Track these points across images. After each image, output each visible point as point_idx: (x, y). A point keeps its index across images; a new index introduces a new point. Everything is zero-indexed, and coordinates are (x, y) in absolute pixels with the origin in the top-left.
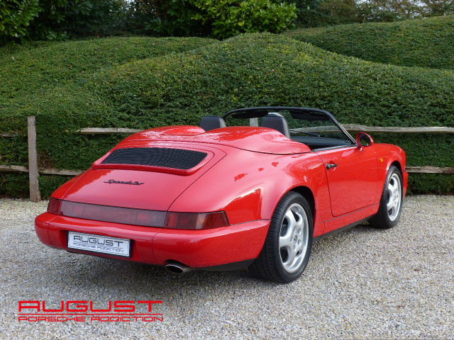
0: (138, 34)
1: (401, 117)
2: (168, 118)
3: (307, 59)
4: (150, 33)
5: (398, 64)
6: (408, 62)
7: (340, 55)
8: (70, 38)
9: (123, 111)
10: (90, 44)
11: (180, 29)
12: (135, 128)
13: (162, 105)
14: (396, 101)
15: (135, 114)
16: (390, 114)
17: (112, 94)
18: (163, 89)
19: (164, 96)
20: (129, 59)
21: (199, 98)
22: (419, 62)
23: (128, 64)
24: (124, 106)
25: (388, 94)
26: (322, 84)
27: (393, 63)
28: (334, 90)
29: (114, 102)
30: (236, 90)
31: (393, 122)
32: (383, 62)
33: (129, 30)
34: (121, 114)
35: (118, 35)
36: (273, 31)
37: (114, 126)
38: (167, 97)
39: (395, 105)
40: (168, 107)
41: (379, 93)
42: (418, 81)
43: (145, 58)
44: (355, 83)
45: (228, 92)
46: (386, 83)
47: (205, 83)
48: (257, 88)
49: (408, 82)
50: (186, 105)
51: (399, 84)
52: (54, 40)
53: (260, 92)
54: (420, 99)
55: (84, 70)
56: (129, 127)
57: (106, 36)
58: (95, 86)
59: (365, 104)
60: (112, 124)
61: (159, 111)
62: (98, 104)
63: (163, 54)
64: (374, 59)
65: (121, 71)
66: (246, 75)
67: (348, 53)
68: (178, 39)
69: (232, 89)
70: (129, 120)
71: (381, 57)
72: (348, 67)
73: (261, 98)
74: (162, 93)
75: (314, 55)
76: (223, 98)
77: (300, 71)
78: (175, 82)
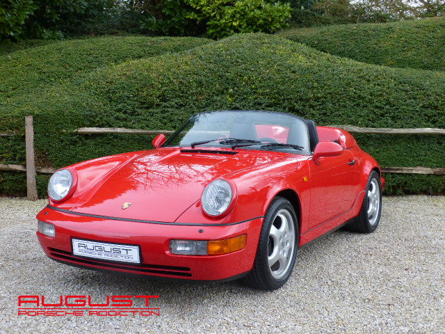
0: (133, 33)
1: (393, 118)
2: (164, 118)
3: (302, 60)
4: (145, 32)
5: (391, 65)
6: (401, 63)
7: (334, 56)
8: (65, 37)
9: (119, 110)
10: (86, 44)
11: (175, 28)
12: (131, 128)
13: (158, 105)
14: (388, 103)
15: (132, 114)
16: (382, 115)
17: (109, 96)
18: (159, 89)
19: (159, 96)
20: (124, 59)
21: (194, 98)
22: (411, 64)
23: (124, 64)
24: (120, 106)
25: (381, 95)
26: (315, 84)
27: (386, 64)
28: (328, 91)
29: (110, 101)
30: (231, 90)
31: (386, 123)
32: (376, 63)
33: (124, 29)
34: (117, 114)
35: (113, 34)
37: (110, 126)
38: (163, 98)
39: (388, 107)
40: (164, 107)
41: (371, 95)
42: (410, 83)
43: (140, 57)
44: (348, 84)
45: (223, 93)
46: (379, 85)
47: (200, 84)
48: (252, 89)
49: (401, 83)
50: (181, 105)
51: (392, 85)
52: (49, 38)
53: (255, 93)
54: (412, 100)
55: (81, 69)
56: (126, 127)
57: (102, 34)
58: (91, 86)
59: (358, 105)
60: (108, 123)
61: (156, 111)
62: (98, 105)
63: (158, 53)
64: (367, 60)
65: (116, 71)
66: (241, 76)
67: (341, 54)
68: (172, 38)
69: (227, 89)
70: (125, 120)
71: (375, 58)
72: (341, 68)
73: (256, 98)
74: (158, 93)
75: (308, 56)
76: (219, 98)
77: (294, 72)
78: (171, 82)
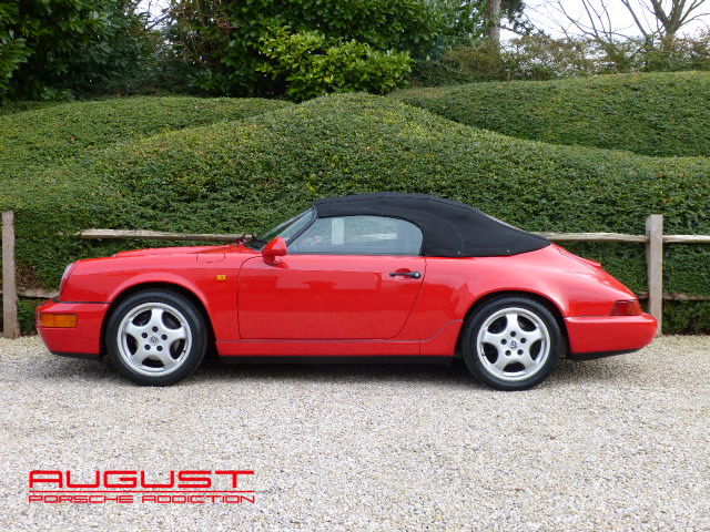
0: (178, 93)
1: (552, 218)
2: (212, 215)
3: (420, 133)
4: (195, 92)
5: (552, 141)
6: (566, 139)
7: (468, 127)
8: (77, 99)
9: (146, 204)
10: (103, 107)
11: (238, 86)
12: (163, 230)
13: (204, 197)
14: (545, 195)
15: (164, 210)
16: (536, 213)
17: (131, 183)
18: (206, 174)
19: (207, 184)
20: (158, 128)
21: (258, 187)
22: (582, 140)
23: (156, 137)
24: (147, 198)
25: (534, 184)
26: (439, 168)
27: (543, 139)
28: (457, 177)
29: (133, 191)
30: (313, 176)
31: (541, 225)
32: (531, 139)
33: (164, 87)
34: (143, 209)
35: (148, 94)
36: (375, 91)
37: (131, 228)
38: (212, 186)
39: (544, 201)
40: (213, 199)
41: (520, 183)
42: (577, 167)
43: (183, 127)
44: (487, 168)
45: (301, 179)
46: (531, 169)
47: (268, 166)
48: (344, 173)
49: (563, 167)
50: (239, 197)
51: (550, 169)
52: (52, 99)
53: (349, 179)
54: (580, 192)
55: (92, 144)
56: (154, 228)
57: (130, 94)
58: (105, 167)
59: (501, 198)
60: (128, 224)
61: (200, 205)
62: (113, 196)
63: (209, 122)
64: (518, 134)
65: (144, 147)
66: (328, 154)
67: (481, 125)
68: (233, 100)
69: (307, 174)
70: (153, 218)
71: (530, 131)
72: (478, 144)
73: (350, 188)
74: (204, 179)
75: (430, 127)
76: (295, 187)
77: (407, 149)
78: (224, 163)
